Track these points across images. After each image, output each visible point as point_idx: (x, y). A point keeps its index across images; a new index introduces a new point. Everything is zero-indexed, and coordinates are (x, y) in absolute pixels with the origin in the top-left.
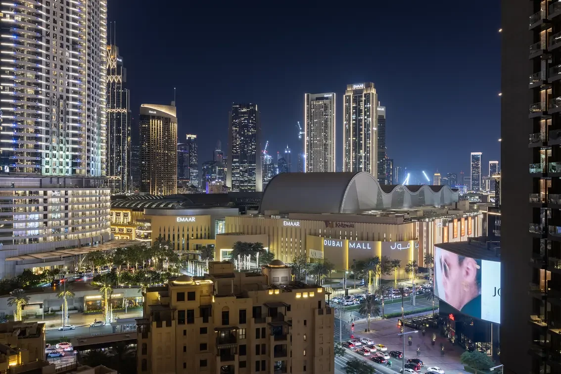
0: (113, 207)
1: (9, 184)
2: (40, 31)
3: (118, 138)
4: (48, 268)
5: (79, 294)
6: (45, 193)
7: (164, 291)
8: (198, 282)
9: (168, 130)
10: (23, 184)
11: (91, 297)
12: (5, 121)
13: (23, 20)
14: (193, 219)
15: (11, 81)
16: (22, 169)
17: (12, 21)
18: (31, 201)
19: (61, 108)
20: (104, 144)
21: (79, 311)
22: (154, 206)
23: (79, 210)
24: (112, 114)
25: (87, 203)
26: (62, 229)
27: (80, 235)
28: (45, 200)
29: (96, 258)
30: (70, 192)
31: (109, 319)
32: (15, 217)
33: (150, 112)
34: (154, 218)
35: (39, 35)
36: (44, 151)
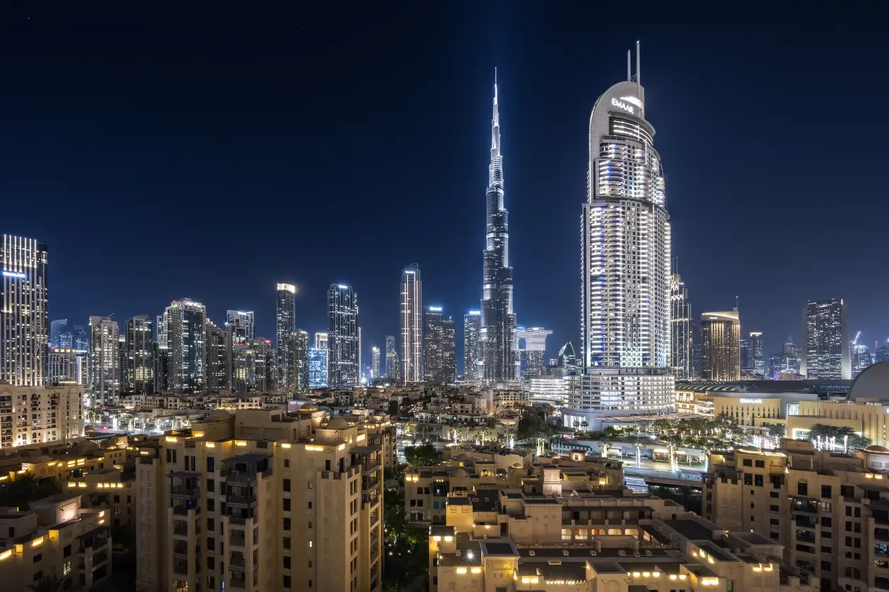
0: (676, 389)
1: (598, 373)
2: (618, 276)
3: (681, 340)
4: (625, 427)
5: (648, 447)
6: (623, 379)
7: (729, 456)
8: (768, 454)
9: (730, 330)
10: (607, 373)
11: (659, 450)
12: (594, 334)
13: (606, 271)
14: (759, 401)
15: (599, 310)
16: (606, 363)
17: (599, 273)
18: (612, 384)
19: (634, 323)
20: (669, 345)
21: (649, 458)
22: (716, 389)
23: (648, 390)
24: (675, 323)
25: (654, 385)
26: (636, 403)
27: (650, 407)
28: (623, 383)
29: (662, 423)
30: (641, 378)
31: (674, 468)
32: (602, 393)
33: (711, 318)
34: (715, 398)
35: (617, 278)
36: (621, 352)
